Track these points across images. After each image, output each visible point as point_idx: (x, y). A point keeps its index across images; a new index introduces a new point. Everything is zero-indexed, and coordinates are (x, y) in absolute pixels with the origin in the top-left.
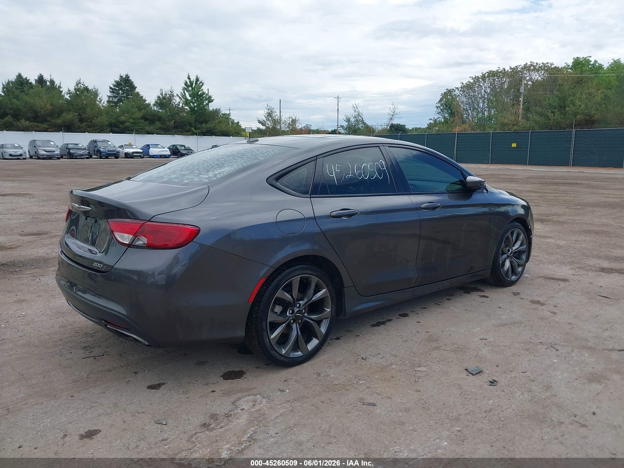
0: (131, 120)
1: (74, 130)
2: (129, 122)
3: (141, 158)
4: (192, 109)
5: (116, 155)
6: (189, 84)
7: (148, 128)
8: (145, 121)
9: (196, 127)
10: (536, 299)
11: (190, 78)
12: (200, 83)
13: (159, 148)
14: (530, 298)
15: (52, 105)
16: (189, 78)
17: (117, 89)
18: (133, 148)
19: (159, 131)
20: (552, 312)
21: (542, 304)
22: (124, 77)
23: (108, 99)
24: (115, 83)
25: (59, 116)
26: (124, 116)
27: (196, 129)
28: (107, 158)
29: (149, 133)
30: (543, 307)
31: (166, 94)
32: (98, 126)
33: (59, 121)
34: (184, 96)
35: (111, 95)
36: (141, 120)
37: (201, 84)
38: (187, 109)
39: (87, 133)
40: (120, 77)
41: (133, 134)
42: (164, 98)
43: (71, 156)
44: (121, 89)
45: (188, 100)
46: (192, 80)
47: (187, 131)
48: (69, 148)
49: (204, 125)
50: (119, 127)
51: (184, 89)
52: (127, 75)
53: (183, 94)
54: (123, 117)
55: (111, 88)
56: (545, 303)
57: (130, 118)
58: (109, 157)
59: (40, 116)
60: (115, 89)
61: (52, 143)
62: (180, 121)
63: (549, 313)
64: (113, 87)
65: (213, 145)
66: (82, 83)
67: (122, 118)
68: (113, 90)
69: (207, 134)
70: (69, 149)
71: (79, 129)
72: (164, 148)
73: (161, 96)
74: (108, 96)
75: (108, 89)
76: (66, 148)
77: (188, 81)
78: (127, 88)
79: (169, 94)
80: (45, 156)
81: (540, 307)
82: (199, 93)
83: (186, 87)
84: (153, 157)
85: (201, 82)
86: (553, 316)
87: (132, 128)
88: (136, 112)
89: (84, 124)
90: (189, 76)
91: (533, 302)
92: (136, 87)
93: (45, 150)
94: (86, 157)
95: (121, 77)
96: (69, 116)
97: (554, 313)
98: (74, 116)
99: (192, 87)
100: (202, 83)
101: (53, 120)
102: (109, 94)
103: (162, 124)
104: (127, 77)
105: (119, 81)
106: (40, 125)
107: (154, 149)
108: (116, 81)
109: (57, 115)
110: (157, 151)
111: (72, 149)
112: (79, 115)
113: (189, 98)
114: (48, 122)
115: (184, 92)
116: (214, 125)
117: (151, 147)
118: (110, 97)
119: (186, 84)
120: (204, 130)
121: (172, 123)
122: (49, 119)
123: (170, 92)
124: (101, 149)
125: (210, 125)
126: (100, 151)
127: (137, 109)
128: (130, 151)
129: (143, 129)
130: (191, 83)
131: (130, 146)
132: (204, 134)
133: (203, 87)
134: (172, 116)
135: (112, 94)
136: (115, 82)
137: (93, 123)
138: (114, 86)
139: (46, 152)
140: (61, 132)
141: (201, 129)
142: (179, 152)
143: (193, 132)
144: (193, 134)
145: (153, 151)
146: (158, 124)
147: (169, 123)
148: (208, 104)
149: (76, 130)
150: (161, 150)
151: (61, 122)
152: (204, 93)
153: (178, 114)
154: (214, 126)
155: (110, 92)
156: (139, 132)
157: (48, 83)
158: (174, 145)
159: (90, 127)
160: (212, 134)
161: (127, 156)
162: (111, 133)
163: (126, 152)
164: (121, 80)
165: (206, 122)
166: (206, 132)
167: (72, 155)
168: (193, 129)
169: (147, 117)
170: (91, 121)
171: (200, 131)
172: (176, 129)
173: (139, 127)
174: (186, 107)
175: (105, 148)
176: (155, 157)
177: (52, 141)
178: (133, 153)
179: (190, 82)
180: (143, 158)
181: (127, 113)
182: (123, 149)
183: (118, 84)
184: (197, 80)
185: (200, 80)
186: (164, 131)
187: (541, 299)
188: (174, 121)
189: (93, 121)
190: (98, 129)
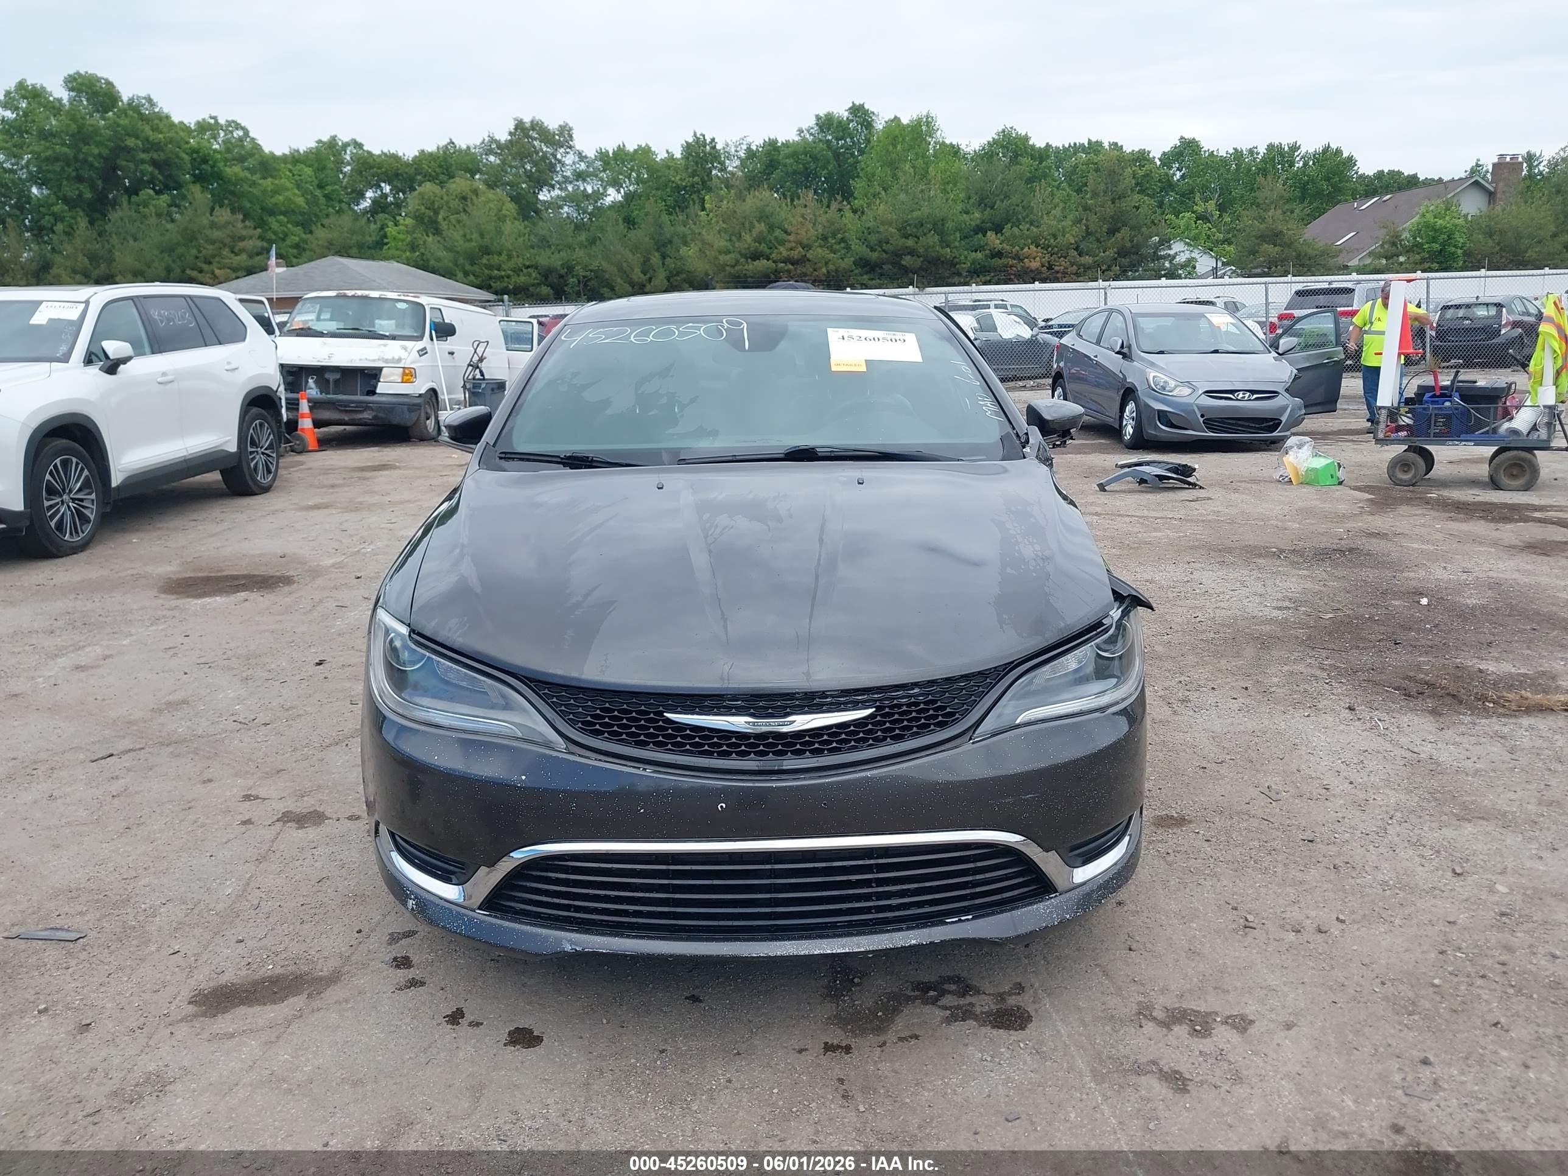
10: (310, 830)
14: (327, 828)
20: (257, 798)
21: (287, 818)
30: (281, 807)
56: (279, 825)
63: (263, 794)
81: (291, 805)
86: (250, 789)
91: (316, 818)
97: (247, 798)
187: (295, 835)
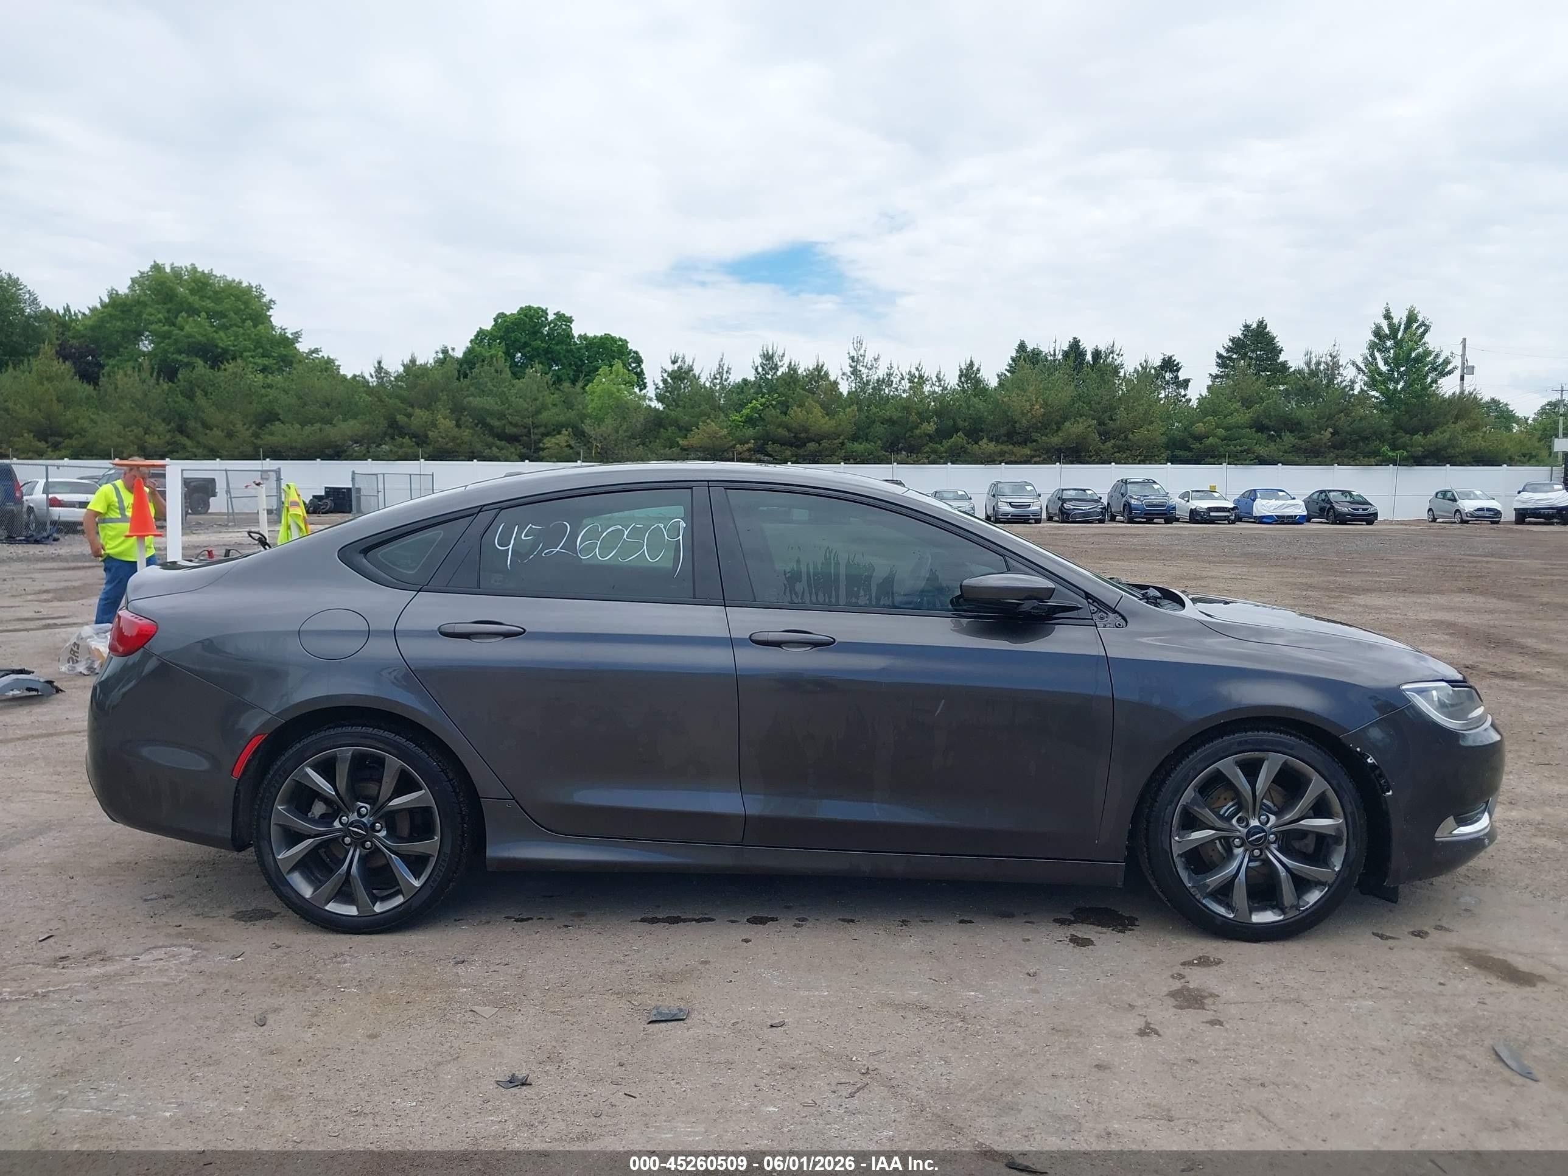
0: (1221, 432)
1: (1087, 458)
2: (1214, 436)
3: (1229, 523)
4: (1390, 398)
5: (1166, 514)
6: (1387, 332)
7: (1262, 451)
8: (1257, 432)
9: (1396, 443)
11: (1392, 315)
12: (1418, 328)
13: (1278, 498)
15: (1046, 404)
16: (1388, 317)
17: (1234, 356)
18: (1216, 499)
19: (1290, 457)
22: (1254, 326)
23: (1211, 383)
24: (1230, 344)
25: (1059, 429)
26: (1204, 423)
27: (1394, 448)
28: (1150, 521)
29: (1262, 461)
31: (1318, 363)
32: (1140, 447)
33: (1055, 440)
34: (1371, 363)
35: (1219, 373)
36: (1248, 430)
37: (1421, 330)
38: (1377, 398)
39: (1113, 464)
40: (1243, 329)
41: (1224, 464)
42: (1314, 373)
43: (1066, 516)
44: (1244, 356)
45: (1380, 374)
46: (1396, 321)
47: (1368, 455)
48: (1064, 497)
49: (1418, 438)
50: (1190, 450)
51: (1372, 346)
52: (1262, 322)
53: (1370, 359)
54: (1201, 424)
55: (1219, 356)
57: (1217, 427)
58: (1155, 521)
59: (1020, 431)
60: (1230, 358)
61: (1029, 488)
62: (1349, 429)
64: (1225, 354)
65: (1438, 490)
66: (1117, 353)
67: (1200, 428)
68: (1223, 361)
69: (1428, 460)
70: (1064, 501)
71: (1097, 455)
72: (1294, 498)
73: (1306, 370)
74: (1210, 375)
75: (1214, 359)
76: (1059, 498)
77: (1384, 325)
78: (1258, 353)
79: (1326, 363)
80: (1009, 517)
82: (1413, 355)
83: (1377, 341)
84: (1261, 520)
85: (1423, 324)
87: (1221, 449)
88: (1237, 410)
89: (1109, 444)
90: (1388, 311)
92: (1281, 350)
93: (1010, 503)
94: (1098, 520)
95: (1247, 327)
96: (1075, 428)
98: (1089, 426)
99: (1395, 337)
100: (1425, 325)
101: (1043, 438)
102: (1215, 370)
103: (1299, 438)
104: (1262, 325)
105: (1241, 337)
106: (1016, 449)
107: (1264, 502)
108: (1234, 338)
109: (1055, 427)
110: (1271, 506)
111: (1070, 500)
112: (1101, 423)
113: (1384, 368)
114: (1034, 444)
115: (1372, 355)
116: (1447, 435)
117: (1259, 495)
118: (1217, 376)
119: (1378, 332)
120: (1419, 451)
121: (1327, 434)
122: (1035, 435)
123: (1331, 356)
124: (1133, 501)
125: (1438, 437)
126: (1130, 504)
127: (1239, 404)
128: (1204, 504)
129: (1248, 451)
130: (1394, 330)
131: (1209, 493)
132: (1418, 461)
133: (1427, 338)
134: (1330, 417)
135: (1221, 370)
136: (1232, 340)
137: (1130, 440)
138: (1228, 351)
139: (1012, 506)
140: (1058, 464)
141: (1409, 448)
142: (1333, 507)
143: (1384, 455)
144: (1385, 461)
145: (1263, 507)
146: (1289, 439)
147: (1317, 436)
148: (1435, 381)
149: (1090, 457)
150: (1281, 502)
151: (1061, 441)
152: (1427, 353)
153: (1346, 411)
154: (1450, 440)
155: (1218, 365)
156: (1238, 458)
157: (1089, 357)
158: (1322, 492)
159: (1120, 449)
160: (1442, 462)
161: (1196, 517)
162: (1169, 464)
163: (1193, 508)
164: (1245, 336)
165: (1428, 430)
166: (1425, 457)
167: (1067, 514)
168: (1385, 448)
169: (1266, 421)
170: (1126, 437)
171: (1405, 453)
172: (1336, 451)
173: (1238, 447)
174: (1373, 393)
175: (1142, 499)
176: (1264, 520)
177: (1030, 484)
178: (1210, 509)
179: (1391, 326)
180: (1233, 522)
181: (1214, 413)
182: (1188, 501)
183: (1237, 345)
184: (1412, 318)
185: (1420, 318)
186: (1306, 457)
188: (1330, 430)
189: (1130, 436)
190: (1140, 455)
